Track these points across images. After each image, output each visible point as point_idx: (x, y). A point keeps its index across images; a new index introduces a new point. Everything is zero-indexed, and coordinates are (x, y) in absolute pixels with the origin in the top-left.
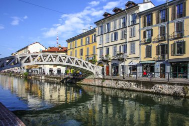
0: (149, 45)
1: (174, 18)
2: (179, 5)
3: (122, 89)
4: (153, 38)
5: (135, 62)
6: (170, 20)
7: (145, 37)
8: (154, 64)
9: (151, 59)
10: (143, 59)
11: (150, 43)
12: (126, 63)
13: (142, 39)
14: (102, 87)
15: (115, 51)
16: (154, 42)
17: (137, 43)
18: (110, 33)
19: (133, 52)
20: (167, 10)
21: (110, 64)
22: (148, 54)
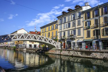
0: (89, 30)
1: (102, 14)
2: (105, 7)
3: (72, 56)
4: (91, 26)
5: (81, 40)
6: (100, 15)
7: (86, 25)
8: (92, 41)
9: (90, 38)
10: (86, 38)
11: (89, 29)
12: (75, 41)
13: (84, 26)
15: (69, 34)
16: (92, 28)
17: (82, 29)
18: (66, 23)
19: (79, 34)
20: (98, 10)
21: (66, 41)
22: (89, 35)
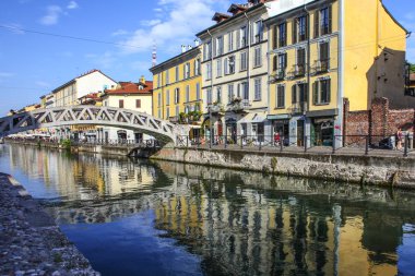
4: (288, 70)
5: (262, 117)
7: (275, 69)
8: (288, 119)
9: (284, 111)
10: (273, 111)
12: (248, 119)
13: (271, 72)
14: (185, 163)
15: (231, 94)
16: (289, 79)
17: (265, 79)
18: (223, 58)
19: (258, 98)
21: (223, 119)
22: (281, 104)
